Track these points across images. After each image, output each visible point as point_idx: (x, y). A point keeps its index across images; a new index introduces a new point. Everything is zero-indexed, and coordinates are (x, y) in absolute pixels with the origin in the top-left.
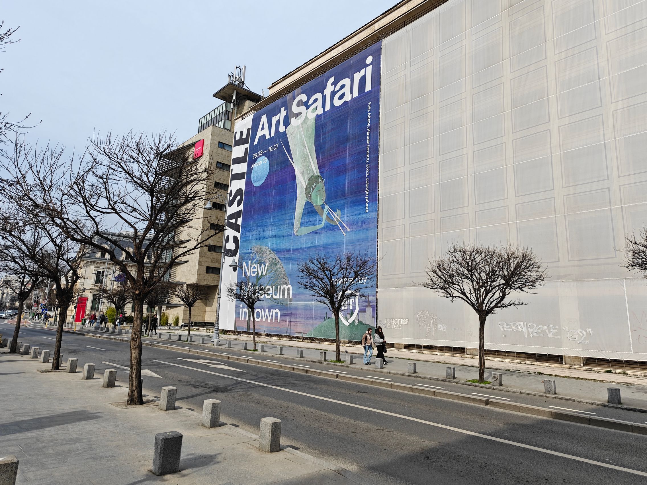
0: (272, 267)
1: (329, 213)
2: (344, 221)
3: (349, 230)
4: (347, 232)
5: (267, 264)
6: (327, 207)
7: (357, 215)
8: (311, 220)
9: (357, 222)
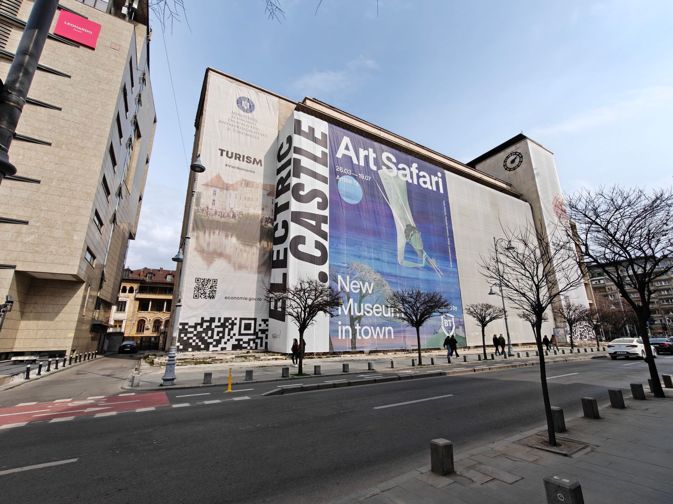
0: (379, 287)
1: (426, 258)
2: (438, 267)
3: (443, 275)
4: (441, 275)
5: (372, 284)
6: (425, 254)
7: (446, 266)
8: (414, 258)
9: (447, 272)
